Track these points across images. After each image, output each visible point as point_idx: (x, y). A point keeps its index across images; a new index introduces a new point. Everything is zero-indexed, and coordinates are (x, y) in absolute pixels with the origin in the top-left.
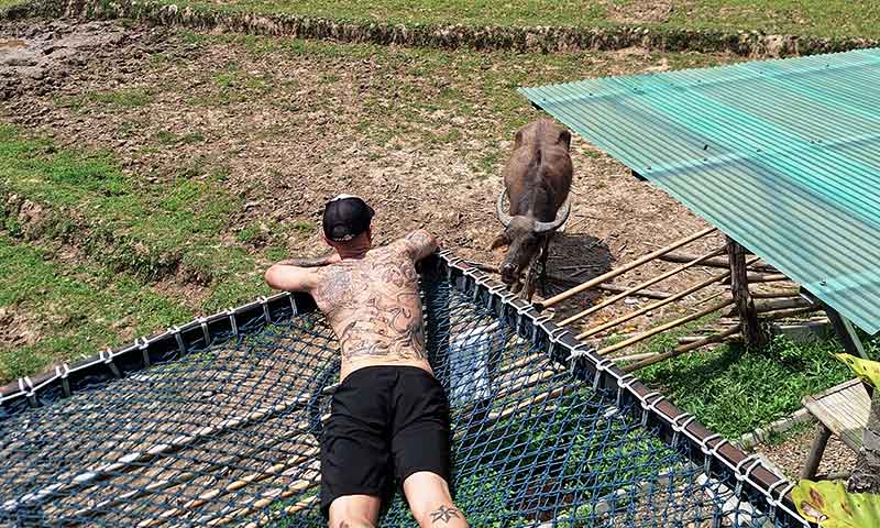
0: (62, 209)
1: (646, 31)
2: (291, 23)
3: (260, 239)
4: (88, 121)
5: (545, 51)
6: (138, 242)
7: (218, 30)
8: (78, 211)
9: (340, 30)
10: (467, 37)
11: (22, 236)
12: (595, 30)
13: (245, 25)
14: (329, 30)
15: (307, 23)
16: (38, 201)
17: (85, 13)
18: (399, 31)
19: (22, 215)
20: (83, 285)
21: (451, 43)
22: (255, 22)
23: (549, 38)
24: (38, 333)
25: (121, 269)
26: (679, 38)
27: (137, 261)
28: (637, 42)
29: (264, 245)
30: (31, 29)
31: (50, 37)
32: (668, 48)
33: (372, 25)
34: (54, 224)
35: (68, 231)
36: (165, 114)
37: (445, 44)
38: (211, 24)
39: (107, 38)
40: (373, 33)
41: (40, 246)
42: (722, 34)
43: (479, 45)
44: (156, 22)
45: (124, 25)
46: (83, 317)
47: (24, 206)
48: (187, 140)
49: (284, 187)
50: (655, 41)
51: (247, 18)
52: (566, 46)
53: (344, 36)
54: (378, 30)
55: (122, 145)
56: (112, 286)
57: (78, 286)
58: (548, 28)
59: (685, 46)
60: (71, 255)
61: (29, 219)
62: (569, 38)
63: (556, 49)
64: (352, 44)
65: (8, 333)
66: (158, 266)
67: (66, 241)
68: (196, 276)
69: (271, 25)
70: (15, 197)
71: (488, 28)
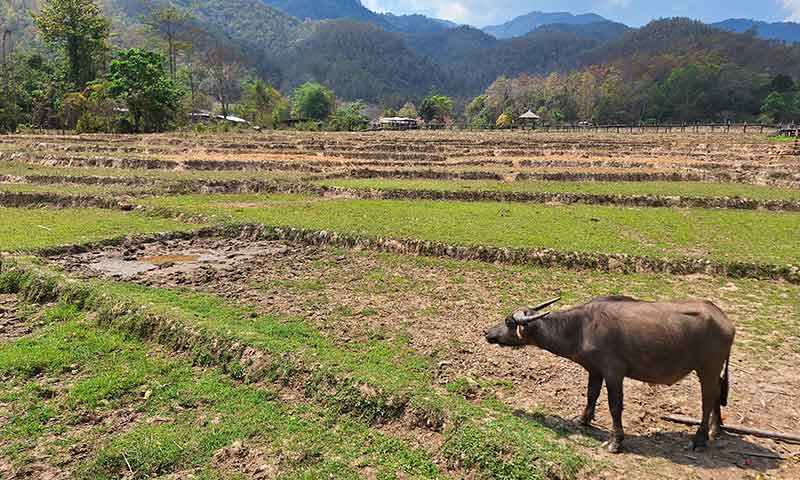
0: (282, 355)
1: (708, 262)
2: (415, 244)
3: (470, 391)
4: (277, 298)
5: (625, 272)
6: (363, 384)
7: (358, 248)
8: (297, 357)
9: (454, 250)
10: (560, 259)
11: (242, 379)
12: (665, 259)
13: (379, 246)
14: (445, 251)
15: (428, 245)
16: (260, 348)
17: (255, 235)
18: (502, 252)
19: (243, 360)
20: (310, 424)
21: (545, 263)
22: (387, 243)
23: (628, 262)
24: (277, 467)
25: (344, 411)
26: (737, 268)
27: (362, 402)
28: (701, 269)
29: (475, 398)
30: (216, 244)
31: (231, 249)
32: (730, 275)
33: (481, 248)
34: (274, 368)
35: (289, 374)
36: (338, 296)
37: (541, 263)
38: (352, 244)
39: (274, 251)
40: (481, 253)
41: (260, 387)
42: (774, 267)
43: (569, 265)
44: (309, 242)
45: (285, 243)
46: (318, 455)
47: (245, 352)
48: (365, 314)
49: (464, 352)
50: (718, 269)
51: (381, 240)
52: (642, 270)
53: (457, 254)
54: (485, 251)
55: (311, 315)
56: (337, 427)
57: (305, 424)
58: (626, 256)
59: (744, 274)
60: (292, 397)
61: (251, 363)
62: (645, 263)
63: (635, 271)
64: (464, 261)
65: (244, 466)
66: (385, 407)
67: (286, 383)
68: (426, 420)
69: (399, 245)
70: (237, 344)
71: (576, 253)
